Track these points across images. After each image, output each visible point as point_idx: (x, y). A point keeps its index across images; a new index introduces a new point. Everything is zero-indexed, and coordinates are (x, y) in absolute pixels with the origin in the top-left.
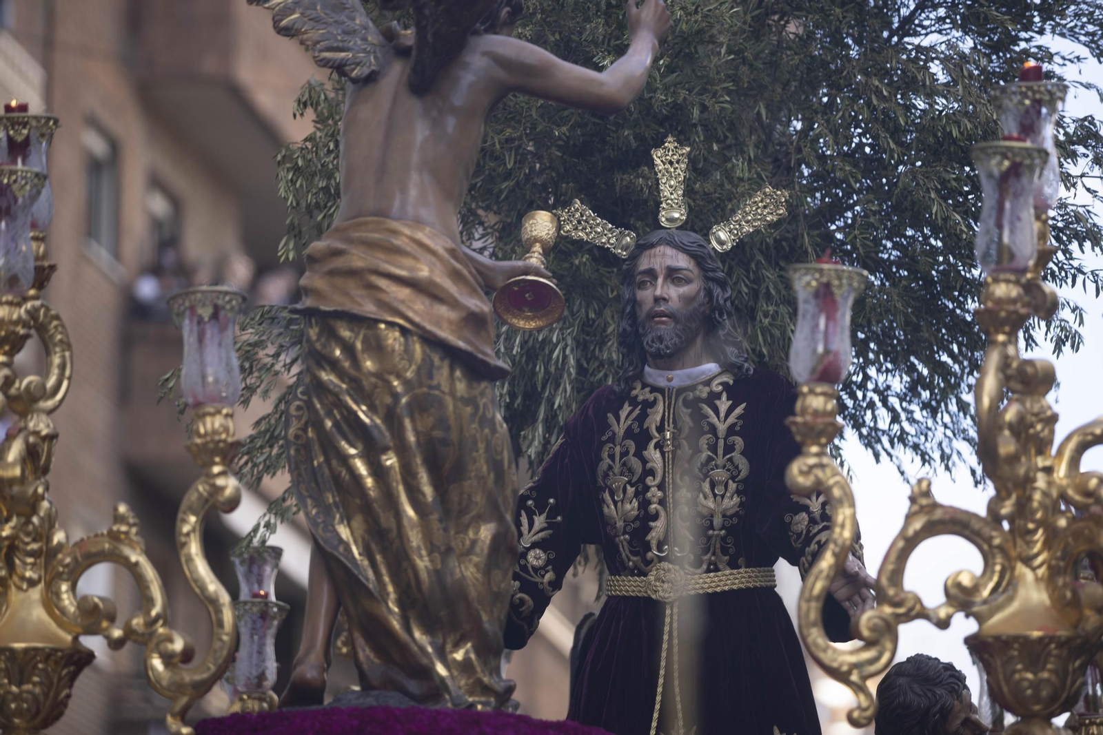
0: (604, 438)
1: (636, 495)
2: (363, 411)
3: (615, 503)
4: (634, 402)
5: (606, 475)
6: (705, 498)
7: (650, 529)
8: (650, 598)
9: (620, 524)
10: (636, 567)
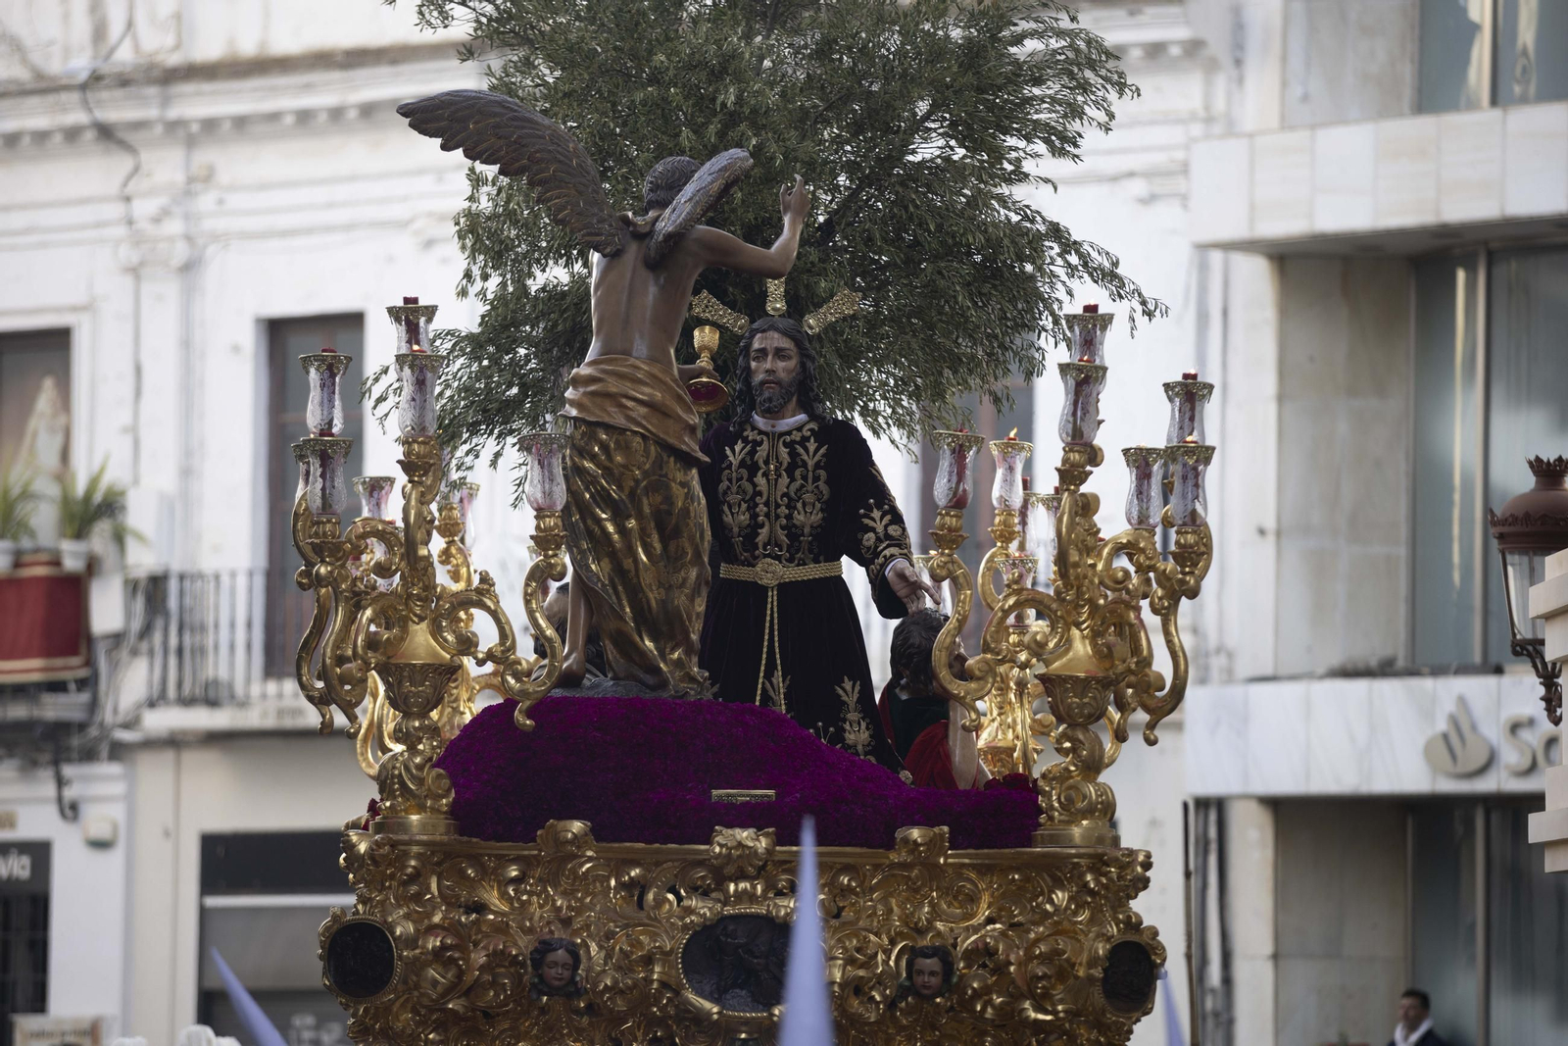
0: (724, 466)
1: (748, 509)
2: (613, 490)
3: (732, 514)
4: (746, 441)
5: (725, 493)
6: (799, 514)
7: (759, 534)
8: (756, 583)
9: (736, 530)
10: (746, 560)
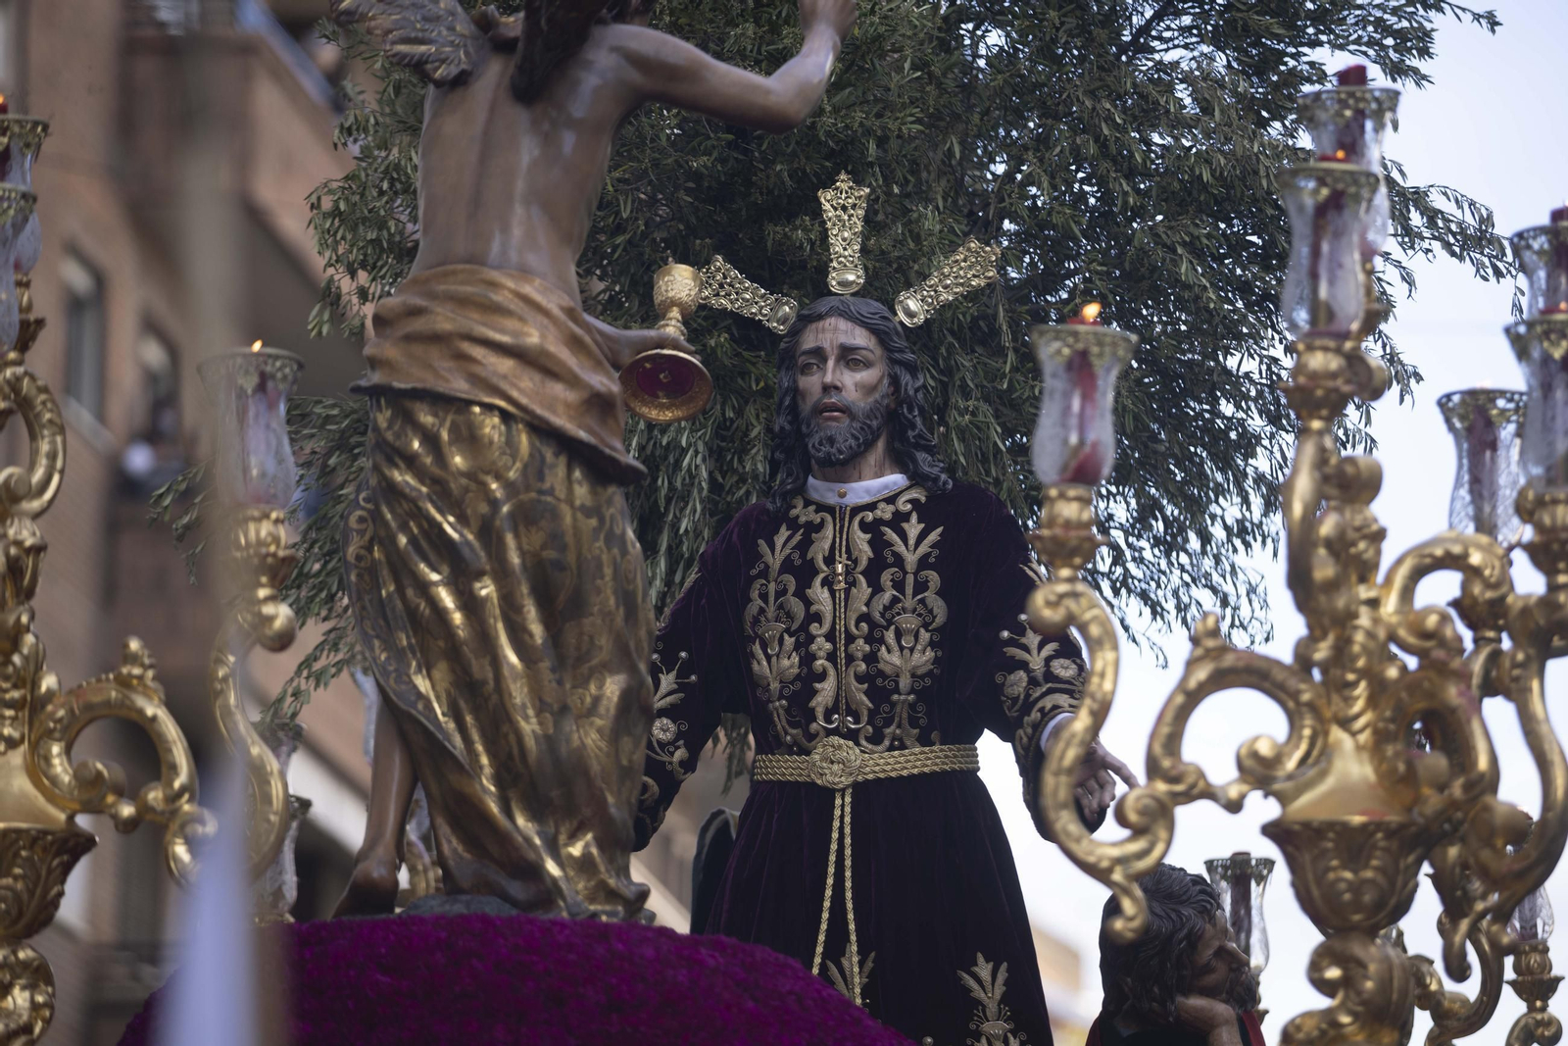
0: (754, 572)
1: (797, 647)
2: (450, 523)
3: (768, 658)
4: (793, 525)
5: (756, 621)
6: (889, 651)
7: (815, 692)
8: (814, 784)
9: (775, 686)
10: (795, 743)
